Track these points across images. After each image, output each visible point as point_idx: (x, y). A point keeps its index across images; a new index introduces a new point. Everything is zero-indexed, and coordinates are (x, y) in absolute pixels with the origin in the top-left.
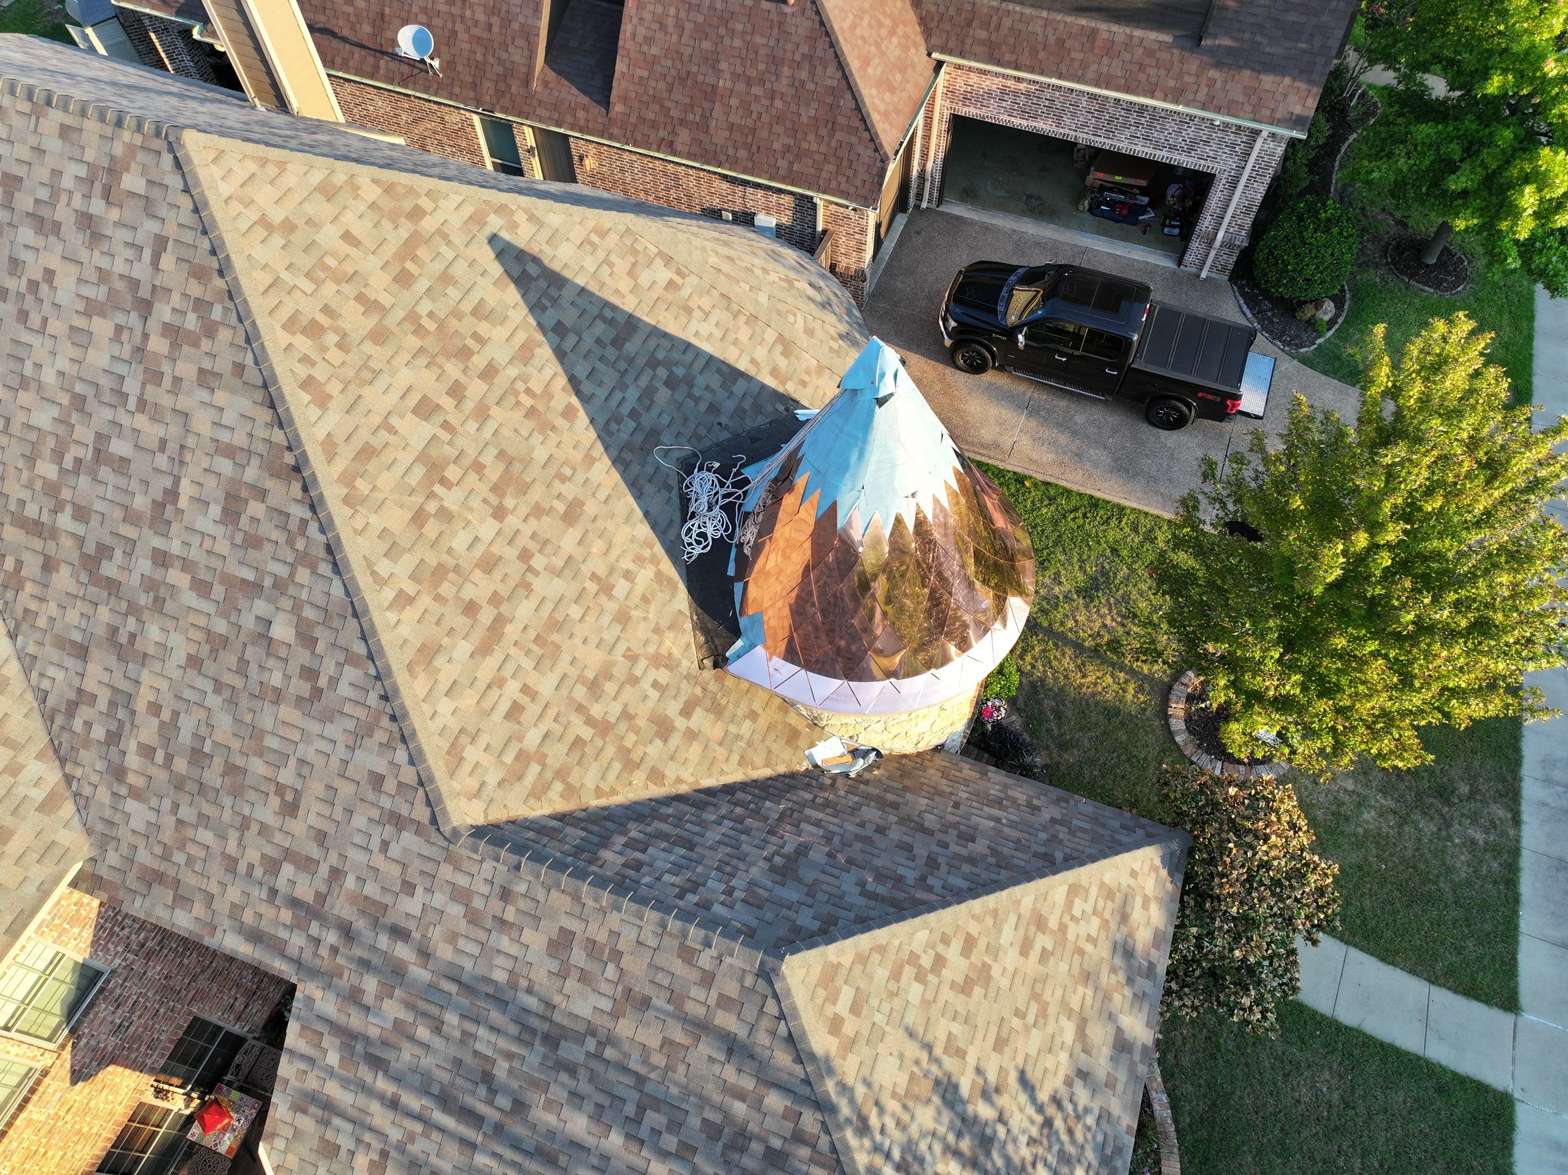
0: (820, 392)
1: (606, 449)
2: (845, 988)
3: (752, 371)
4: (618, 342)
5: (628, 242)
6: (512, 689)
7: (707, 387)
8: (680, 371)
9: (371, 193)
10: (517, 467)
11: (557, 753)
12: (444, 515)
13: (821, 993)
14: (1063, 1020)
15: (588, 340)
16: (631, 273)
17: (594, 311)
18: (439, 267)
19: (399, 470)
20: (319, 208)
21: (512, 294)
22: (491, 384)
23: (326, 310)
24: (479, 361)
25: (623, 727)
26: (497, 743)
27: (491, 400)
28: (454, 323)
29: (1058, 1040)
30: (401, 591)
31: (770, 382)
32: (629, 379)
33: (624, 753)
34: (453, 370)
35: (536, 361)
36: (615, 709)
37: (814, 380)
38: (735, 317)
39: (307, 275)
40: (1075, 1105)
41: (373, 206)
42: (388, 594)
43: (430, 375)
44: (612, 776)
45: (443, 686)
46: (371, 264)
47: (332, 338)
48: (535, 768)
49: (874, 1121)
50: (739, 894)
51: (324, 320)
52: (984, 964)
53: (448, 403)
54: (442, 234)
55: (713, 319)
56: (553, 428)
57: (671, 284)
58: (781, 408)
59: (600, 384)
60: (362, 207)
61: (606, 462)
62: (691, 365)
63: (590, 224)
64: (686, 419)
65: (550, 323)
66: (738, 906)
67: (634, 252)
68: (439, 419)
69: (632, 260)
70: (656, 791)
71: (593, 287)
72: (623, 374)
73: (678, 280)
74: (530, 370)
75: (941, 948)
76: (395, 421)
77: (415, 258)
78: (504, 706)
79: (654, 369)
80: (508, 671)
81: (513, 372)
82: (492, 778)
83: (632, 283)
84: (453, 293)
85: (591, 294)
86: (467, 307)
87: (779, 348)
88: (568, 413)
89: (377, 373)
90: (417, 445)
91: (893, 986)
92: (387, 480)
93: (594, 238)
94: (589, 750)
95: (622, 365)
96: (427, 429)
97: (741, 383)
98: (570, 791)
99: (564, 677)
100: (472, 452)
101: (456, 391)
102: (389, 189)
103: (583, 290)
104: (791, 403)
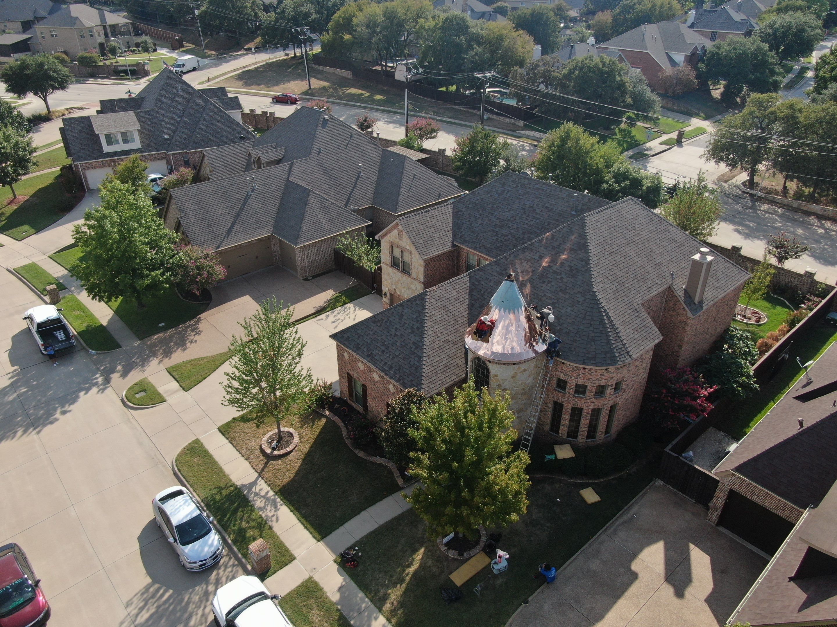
2: (419, 302)
3: (559, 323)
4: (561, 290)
5: (587, 291)
6: (491, 278)
8: (557, 305)
9: (582, 242)
10: (531, 274)
11: (479, 287)
12: (521, 263)
13: (420, 297)
14: (399, 352)
15: (561, 284)
16: (579, 292)
17: (568, 285)
18: (570, 255)
20: (576, 235)
21: (567, 269)
22: (547, 267)
23: (557, 240)
24: (552, 264)
25: (482, 299)
26: (482, 277)
28: (559, 259)
29: (397, 350)
30: (508, 259)
32: (553, 294)
33: (478, 299)
35: (553, 275)
36: (486, 297)
38: (574, 318)
39: (563, 236)
42: (508, 257)
44: (474, 297)
45: (492, 267)
46: (567, 244)
47: (552, 241)
48: (477, 283)
51: (555, 239)
54: (577, 255)
55: (572, 313)
56: (540, 280)
59: (551, 288)
60: (579, 241)
61: (534, 291)
62: (559, 308)
63: (589, 282)
65: (562, 276)
66: (440, 294)
67: (585, 292)
68: (539, 260)
69: (582, 292)
73: (580, 303)
75: (419, 322)
76: (538, 253)
77: (571, 251)
78: (488, 277)
80: (494, 277)
81: (551, 271)
82: (477, 277)
86: (563, 261)
87: (568, 331)
88: (543, 282)
89: (547, 249)
90: (534, 257)
91: (417, 311)
92: (527, 254)
93: (586, 284)
94: (479, 293)
95: (556, 292)
96: (537, 258)
98: (473, 290)
99: (492, 287)
100: (533, 266)
102: (584, 244)
103: (572, 282)
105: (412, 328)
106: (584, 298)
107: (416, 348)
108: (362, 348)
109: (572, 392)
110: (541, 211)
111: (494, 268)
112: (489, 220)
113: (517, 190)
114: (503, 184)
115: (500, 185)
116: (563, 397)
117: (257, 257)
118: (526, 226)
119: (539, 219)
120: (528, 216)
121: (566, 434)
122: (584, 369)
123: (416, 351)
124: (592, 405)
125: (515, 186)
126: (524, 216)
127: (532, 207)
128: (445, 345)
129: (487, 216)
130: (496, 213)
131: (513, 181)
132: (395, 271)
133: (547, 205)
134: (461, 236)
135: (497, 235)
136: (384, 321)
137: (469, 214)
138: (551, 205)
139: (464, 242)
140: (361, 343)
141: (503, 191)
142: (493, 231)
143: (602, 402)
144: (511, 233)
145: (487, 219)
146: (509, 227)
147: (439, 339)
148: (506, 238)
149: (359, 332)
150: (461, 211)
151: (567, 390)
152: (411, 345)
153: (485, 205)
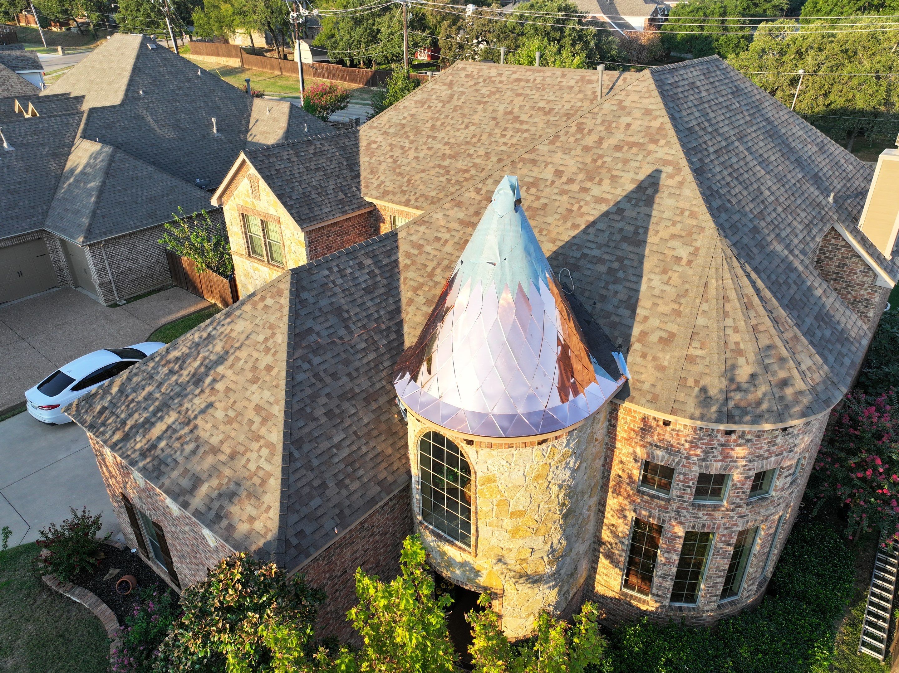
0: (643, 370)
1: (561, 247)
2: (273, 301)
3: (637, 319)
4: (625, 239)
5: (694, 230)
6: (447, 236)
7: (616, 292)
8: (621, 274)
9: (656, 124)
10: (541, 212)
11: (421, 259)
13: (274, 290)
14: (221, 437)
15: (620, 225)
17: (639, 223)
18: (632, 157)
19: (530, 174)
20: (637, 113)
21: (631, 187)
22: (578, 192)
23: (591, 131)
24: (588, 185)
25: (431, 284)
26: (426, 237)
27: (570, 194)
28: (605, 171)
29: (215, 432)
30: (481, 189)
31: (636, 331)
32: (604, 249)
33: (421, 286)
34: (581, 176)
35: (598, 206)
37: (650, 365)
38: (674, 301)
39: (604, 121)
40: (187, 443)
41: (649, 127)
42: (480, 186)
43: (574, 169)
44: (412, 283)
45: (447, 213)
46: (619, 136)
47: (579, 136)
48: (416, 252)
49: (229, 320)
50: (331, 285)
51: (586, 131)
52: (260, 379)
53: (564, 179)
54: (649, 153)
55: (667, 288)
56: (565, 222)
57: (679, 259)
58: (620, 341)
59: (596, 236)
60: (646, 124)
61: (554, 249)
62: (628, 281)
63: (695, 209)
64: (591, 284)
65: (621, 206)
66: (325, 280)
67: (690, 234)
68: (555, 179)
69: (684, 234)
70: (404, 301)
71: (653, 220)
72: (607, 245)
73: (684, 262)
74: (592, 205)
75: (272, 351)
76: (550, 166)
77: (630, 148)
78: (439, 235)
79: (616, 260)
80: (453, 233)
81: (588, 198)
82: (414, 238)
83: (667, 237)
84: (620, 166)
85: (649, 221)
86: (615, 173)
87: (665, 335)
88: (575, 226)
89: (569, 154)
90: (541, 176)
91: (268, 325)
92: (525, 171)
93: (687, 213)
94: (423, 271)
95: (612, 244)
97: (627, 313)
98: (407, 267)
99: (452, 255)
100: (544, 194)
101: (571, 181)
102: (661, 128)
103: (650, 216)
104: (625, 348)
105: (254, 368)
106: (691, 250)
107: (264, 421)
109: (689, 495)
110: (531, 116)
111: (451, 213)
112: (429, 149)
113: (477, 90)
114: (451, 85)
115: (445, 87)
116: (664, 509)
117: (20, 274)
118: (503, 148)
119: (526, 131)
120: (506, 129)
121: (669, 595)
122: (729, 433)
124: (740, 522)
125: (472, 83)
126: (498, 131)
127: (511, 113)
128: (346, 405)
129: (425, 143)
130: (442, 135)
131: (467, 76)
132: (257, 265)
133: (542, 104)
134: (379, 186)
135: (448, 172)
137: (391, 145)
138: (548, 102)
139: (385, 195)
141: (451, 96)
142: (440, 166)
143: (763, 511)
144: (475, 165)
145: (425, 147)
146: (470, 155)
147: (327, 390)
148: (467, 175)
150: (375, 142)
151: (675, 492)
152: (251, 414)
153: (420, 124)
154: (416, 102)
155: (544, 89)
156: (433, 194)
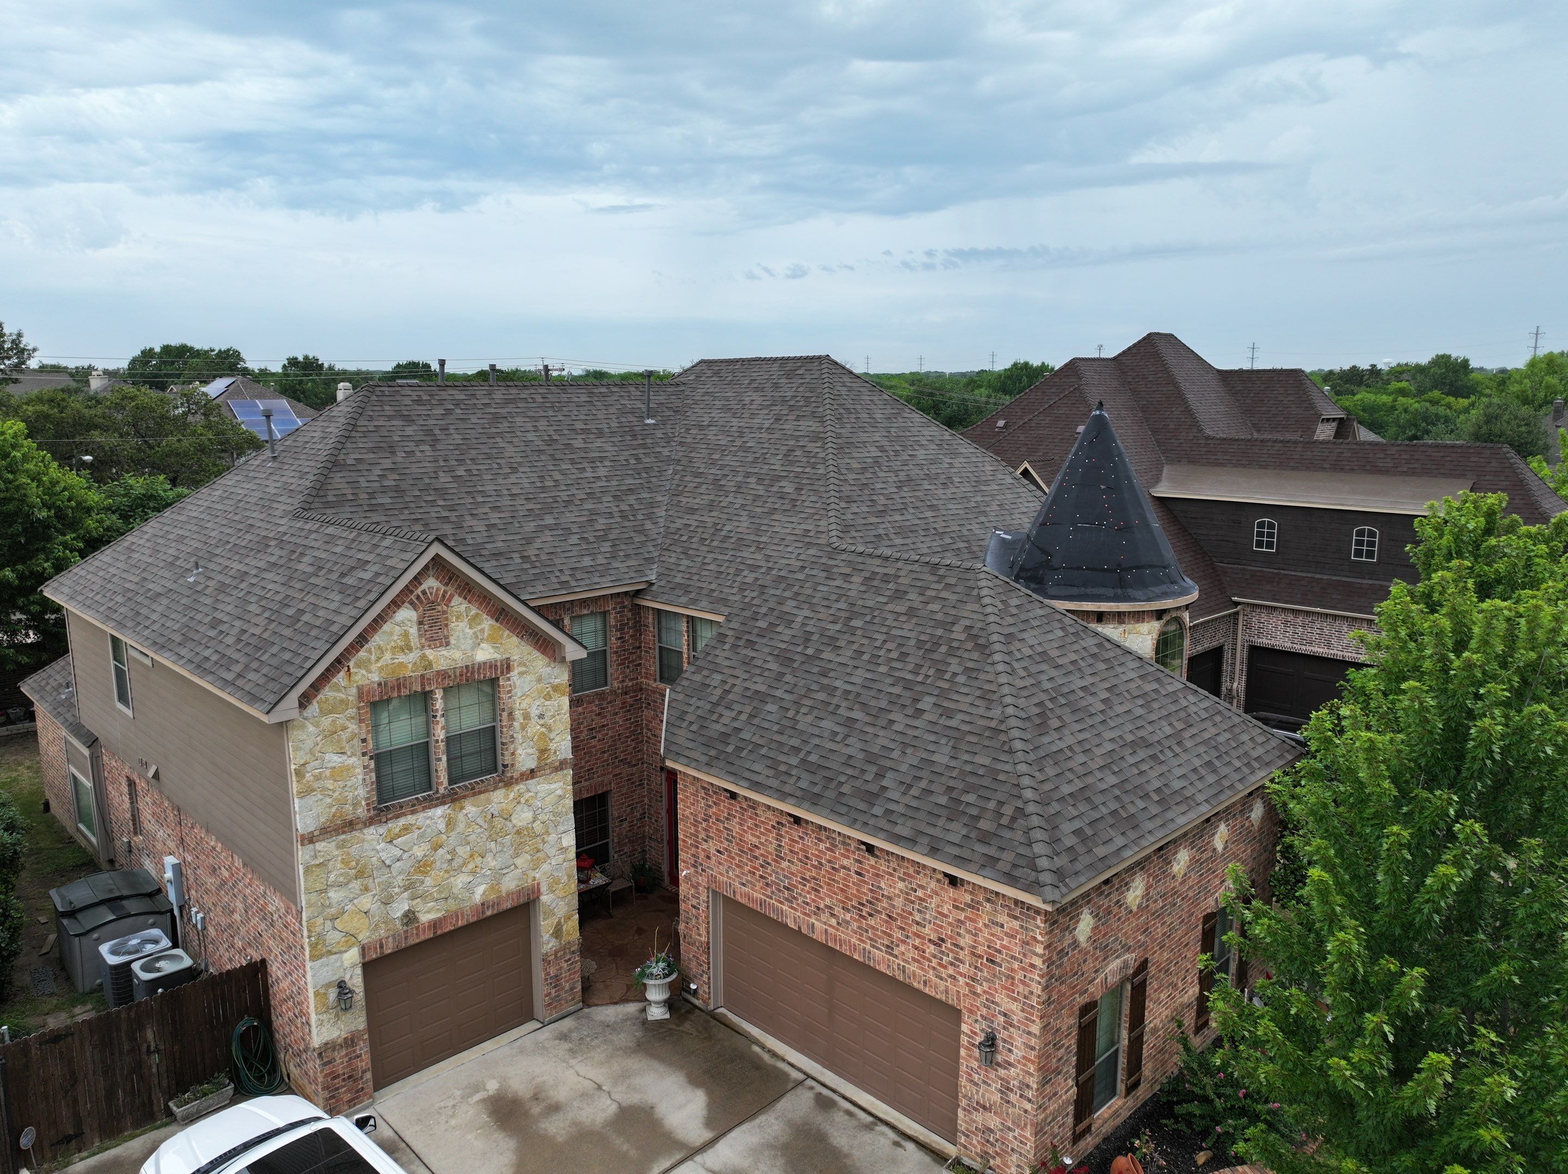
77: (896, 418)
108: (1132, 810)
123: (1171, 689)
136: (1050, 705)
140: (1113, 806)
141: (429, 432)
149: (1066, 789)
152: (1149, 687)
153: (427, 481)
154: (372, 450)
155: (561, 408)
156: (587, 561)
